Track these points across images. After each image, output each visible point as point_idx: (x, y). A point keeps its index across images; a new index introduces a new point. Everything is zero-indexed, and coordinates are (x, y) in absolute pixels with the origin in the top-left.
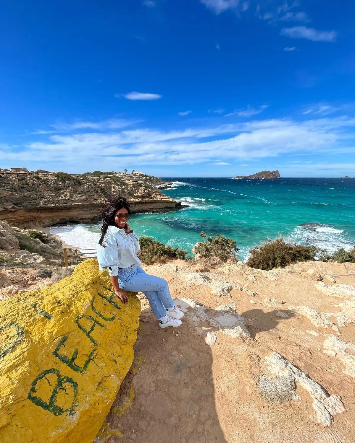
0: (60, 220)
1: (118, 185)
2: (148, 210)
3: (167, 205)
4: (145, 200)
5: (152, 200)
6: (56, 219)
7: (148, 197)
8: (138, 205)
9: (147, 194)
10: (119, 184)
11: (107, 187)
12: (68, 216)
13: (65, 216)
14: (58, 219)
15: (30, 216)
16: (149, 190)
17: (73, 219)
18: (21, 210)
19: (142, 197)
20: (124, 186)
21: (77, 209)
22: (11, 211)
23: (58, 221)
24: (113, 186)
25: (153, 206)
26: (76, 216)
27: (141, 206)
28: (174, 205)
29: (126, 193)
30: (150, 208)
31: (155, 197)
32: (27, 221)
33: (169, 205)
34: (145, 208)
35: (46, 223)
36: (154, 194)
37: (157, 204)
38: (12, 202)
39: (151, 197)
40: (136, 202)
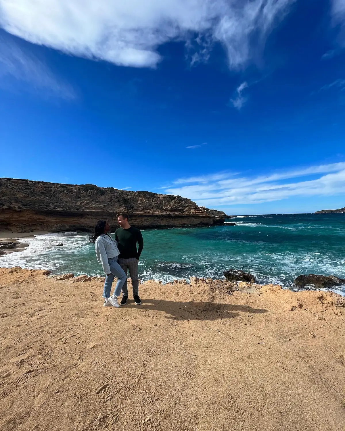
0: (70, 226)
1: (147, 198)
2: (178, 225)
3: (202, 221)
4: (175, 214)
5: (184, 214)
6: (65, 225)
7: (180, 211)
8: (167, 220)
9: (179, 207)
10: (148, 196)
11: (134, 200)
12: (78, 223)
13: (75, 223)
14: (67, 225)
15: (37, 218)
16: (181, 203)
17: (84, 227)
18: (28, 211)
19: (172, 210)
20: (153, 198)
21: (91, 217)
22: (15, 210)
23: (68, 227)
24: (140, 198)
25: (185, 221)
26: (86, 223)
27: (170, 220)
28: (211, 221)
29: (154, 205)
30: (181, 223)
31: (188, 211)
32: (34, 225)
33: (205, 221)
34: (174, 223)
35: (54, 229)
36: (187, 208)
37: (190, 219)
38: (22, 202)
39: (183, 211)
40: (163, 215)
